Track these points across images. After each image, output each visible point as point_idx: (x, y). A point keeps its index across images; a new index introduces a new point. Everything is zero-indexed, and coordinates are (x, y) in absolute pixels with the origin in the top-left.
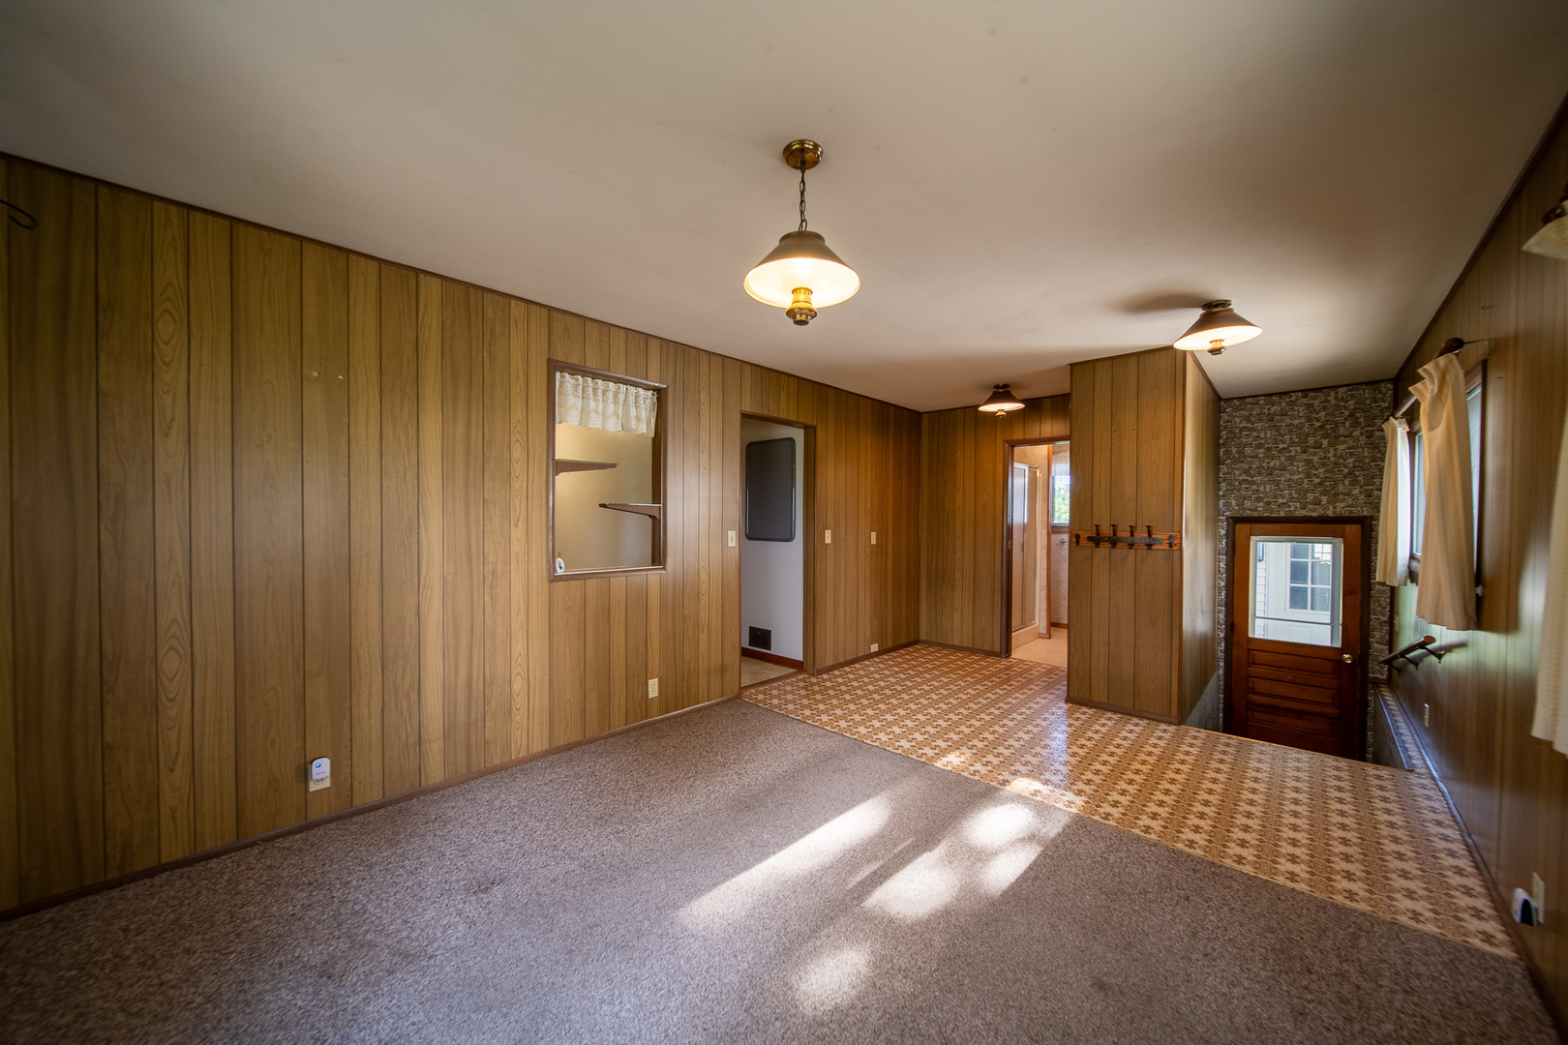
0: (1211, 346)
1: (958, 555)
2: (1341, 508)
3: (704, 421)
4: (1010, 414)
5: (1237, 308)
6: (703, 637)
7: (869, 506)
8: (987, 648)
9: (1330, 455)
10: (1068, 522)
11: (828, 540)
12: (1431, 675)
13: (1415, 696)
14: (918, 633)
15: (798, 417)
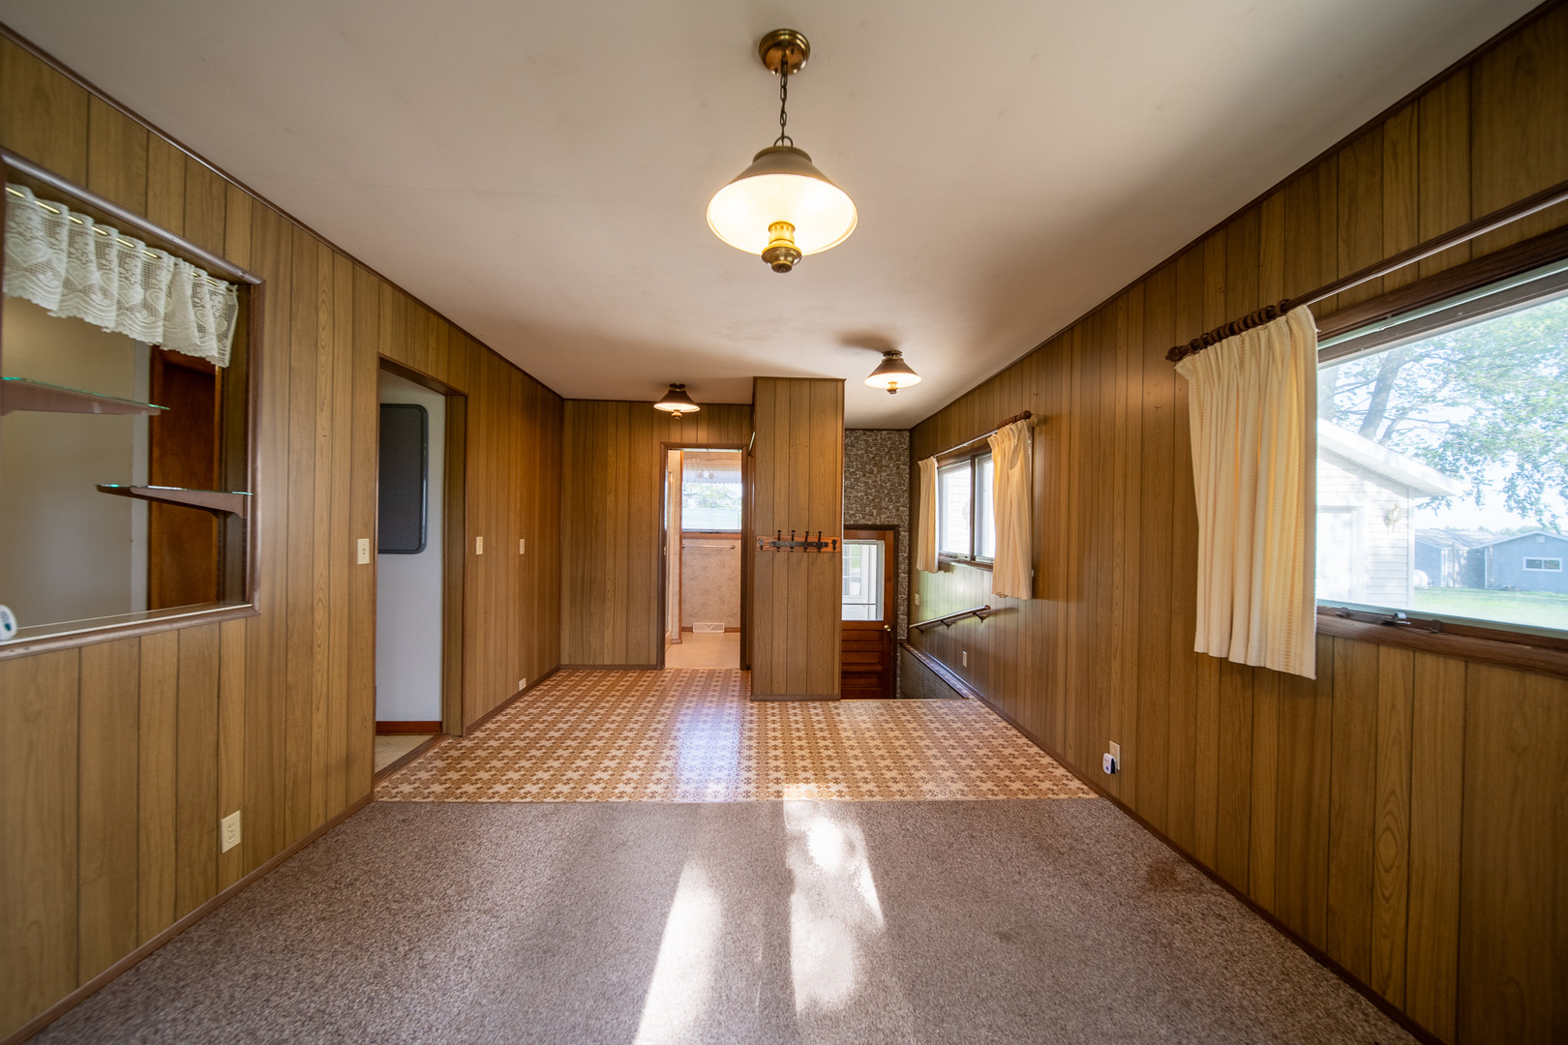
0: (889, 387)
1: (610, 564)
2: (882, 519)
3: (324, 358)
4: (686, 416)
5: (906, 358)
6: (319, 717)
7: (518, 506)
8: (642, 662)
9: (878, 479)
10: (740, 528)
11: (479, 551)
12: (944, 637)
13: (946, 652)
14: (559, 657)
15: (448, 378)
